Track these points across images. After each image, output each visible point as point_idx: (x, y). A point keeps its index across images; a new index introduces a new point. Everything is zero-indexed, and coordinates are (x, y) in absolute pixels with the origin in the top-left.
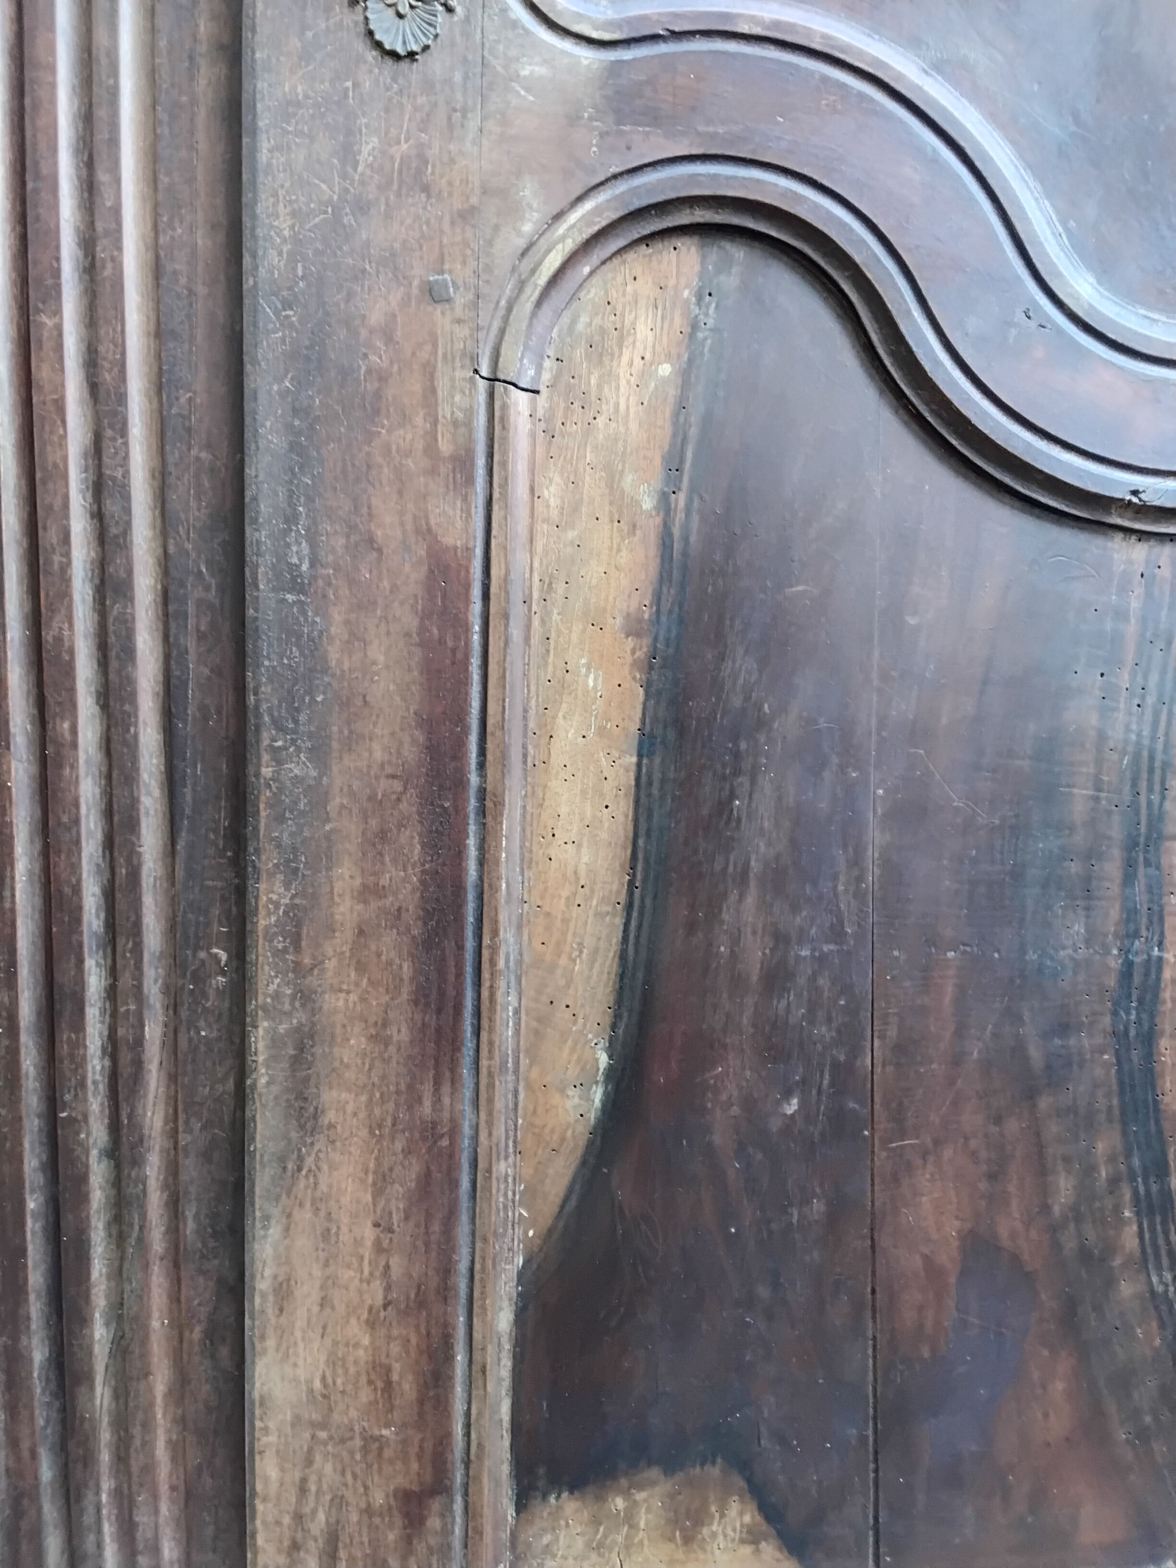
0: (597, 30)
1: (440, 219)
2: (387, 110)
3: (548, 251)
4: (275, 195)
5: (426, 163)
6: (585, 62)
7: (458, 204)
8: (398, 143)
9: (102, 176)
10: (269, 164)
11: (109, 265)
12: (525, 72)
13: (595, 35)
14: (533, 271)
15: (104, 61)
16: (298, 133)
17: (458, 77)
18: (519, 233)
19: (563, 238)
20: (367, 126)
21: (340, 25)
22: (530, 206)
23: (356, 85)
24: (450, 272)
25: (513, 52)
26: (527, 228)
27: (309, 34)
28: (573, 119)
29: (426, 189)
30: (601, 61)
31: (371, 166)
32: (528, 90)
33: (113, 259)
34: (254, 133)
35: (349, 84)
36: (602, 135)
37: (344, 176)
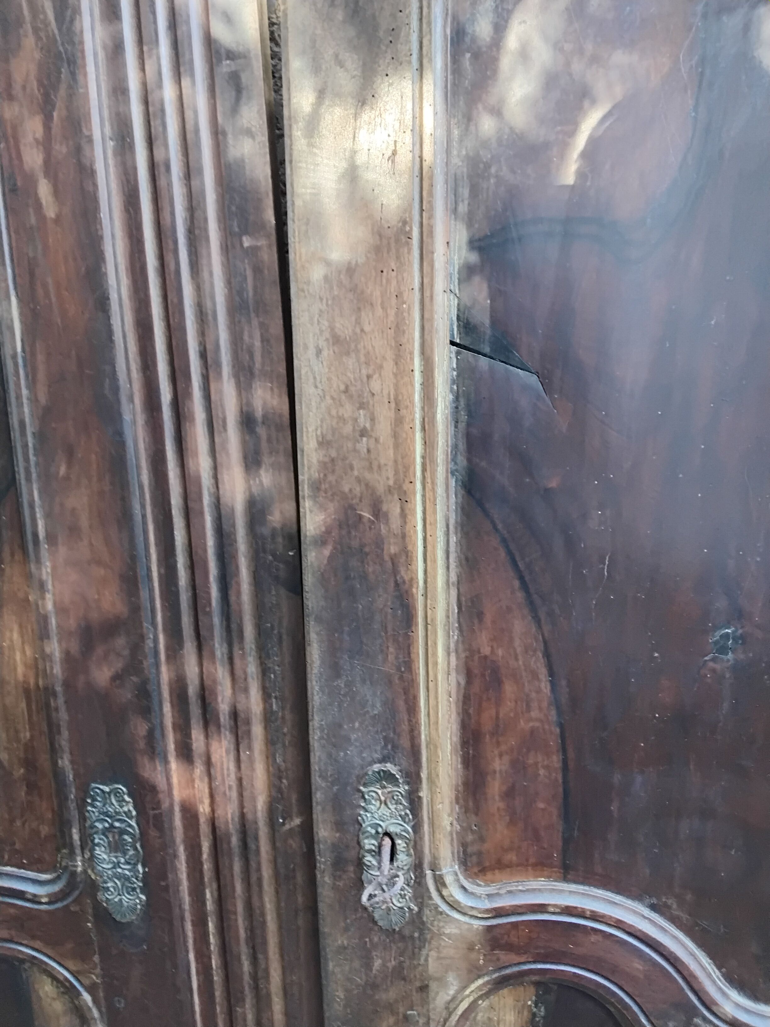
0: (480, 913)
1: (411, 990)
2: (385, 949)
3: (461, 1001)
4: (336, 983)
5: (403, 969)
6: (475, 927)
7: (418, 984)
8: (391, 961)
9: (260, 956)
10: (333, 972)
11: (264, 991)
12: (447, 931)
13: (480, 915)
14: (455, 1009)
15: (258, 911)
16: (346, 960)
17: (416, 935)
18: (448, 995)
19: (468, 996)
20: (376, 955)
21: (362, 917)
22: (452, 984)
23: (370, 940)
24: (416, 1011)
25: (441, 924)
26: (452, 992)
27: (348, 921)
28: (471, 948)
29: (404, 979)
30: (483, 926)
31: (377, 970)
32: (449, 939)
33: (266, 988)
34: (326, 959)
35: (367, 940)
36: (485, 955)
37: (367, 975)
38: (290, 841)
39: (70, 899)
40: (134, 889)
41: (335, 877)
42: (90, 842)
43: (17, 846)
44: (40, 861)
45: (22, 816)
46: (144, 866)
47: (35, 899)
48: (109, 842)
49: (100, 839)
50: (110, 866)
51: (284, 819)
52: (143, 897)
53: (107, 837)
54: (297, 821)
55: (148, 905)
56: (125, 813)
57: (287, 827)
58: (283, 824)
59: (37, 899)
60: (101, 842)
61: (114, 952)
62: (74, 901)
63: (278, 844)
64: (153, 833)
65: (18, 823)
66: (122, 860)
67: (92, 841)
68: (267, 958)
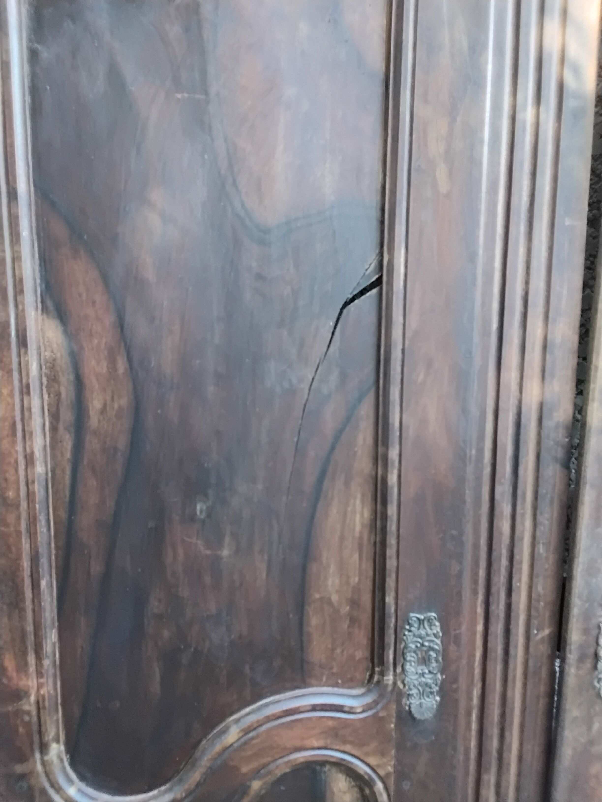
4: (568, 745)
10: (567, 737)
16: (577, 727)
20: (596, 720)
27: (582, 698)
31: (595, 731)
33: (507, 757)
35: (592, 710)
37: (588, 735)
38: (541, 647)
39: (379, 706)
40: (432, 693)
41: (578, 668)
42: (402, 660)
43: (335, 670)
44: (351, 680)
45: (343, 644)
46: (442, 674)
47: (351, 711)
48: (418, 659)
49: (411, 656)
50: (416, 677)
51: (538, 630)
52: (438, 698)
53: (417, 654)
54: (547, 632)
55: (441, 705)
56: (434, 634)
57: (540, 636)
58: (537, 634)
59: (353, 710)
60: (412, 659)
61: (409, 744)
62: (383, 708)
63: (531, 650)
64: (452, 647)
65: (338, 651)
66: (427, 671)
67: (405, 659)
68: (511, 735)
